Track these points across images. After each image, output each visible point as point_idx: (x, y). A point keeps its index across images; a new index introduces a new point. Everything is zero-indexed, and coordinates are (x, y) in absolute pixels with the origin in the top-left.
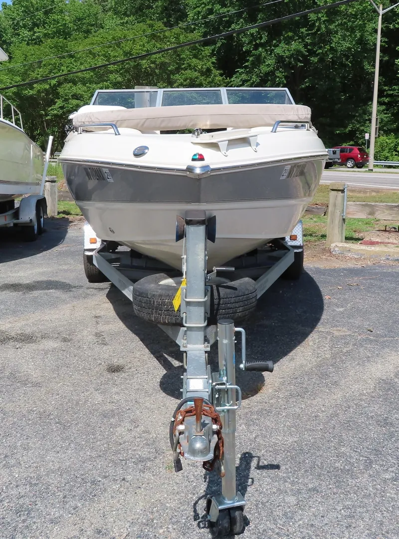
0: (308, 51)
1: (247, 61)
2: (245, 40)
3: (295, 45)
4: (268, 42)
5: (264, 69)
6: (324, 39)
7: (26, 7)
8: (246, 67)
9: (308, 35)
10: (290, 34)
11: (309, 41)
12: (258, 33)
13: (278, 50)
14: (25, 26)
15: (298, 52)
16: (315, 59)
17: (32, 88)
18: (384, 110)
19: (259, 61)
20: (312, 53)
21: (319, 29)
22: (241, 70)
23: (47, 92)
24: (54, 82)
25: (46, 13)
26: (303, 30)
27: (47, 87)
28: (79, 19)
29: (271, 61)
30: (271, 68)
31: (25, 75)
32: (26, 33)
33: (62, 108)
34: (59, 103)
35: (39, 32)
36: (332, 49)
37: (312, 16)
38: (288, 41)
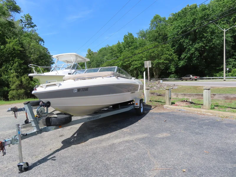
0: (205, 45)
1: (186, 50)
2: (185, 44)
3: (201, 44)
4: (192, 44)
5: (191, 52)
6: (210, 41)
7: (127, 42)
8: (186, 52)
9: (205, 40)
10: (199, 41)
11: (205, 42)
12: (189, 42)
13: (195, 46)
14: (127, 47)
15: (202, 46)
16: (207, 47)
17: (125, 63)
18: (234, 60)
19: (189, 50)
20: (206, 46)
21: (208, 38)
22: (184, 53)
23: (129, 64)
24: (130, 61)
25: (132, 43)
26: (203, 39)
27: (129, 62)
28: (140, 44)
29: (193, 49)
30: (193, 51)
31: (124, 60)
32: (127, 49)
33: (133, 68)
34: (132, 67)
35: (130, 48)
36: (213, 44)
37: (205, 35)
38: (198, 43)
